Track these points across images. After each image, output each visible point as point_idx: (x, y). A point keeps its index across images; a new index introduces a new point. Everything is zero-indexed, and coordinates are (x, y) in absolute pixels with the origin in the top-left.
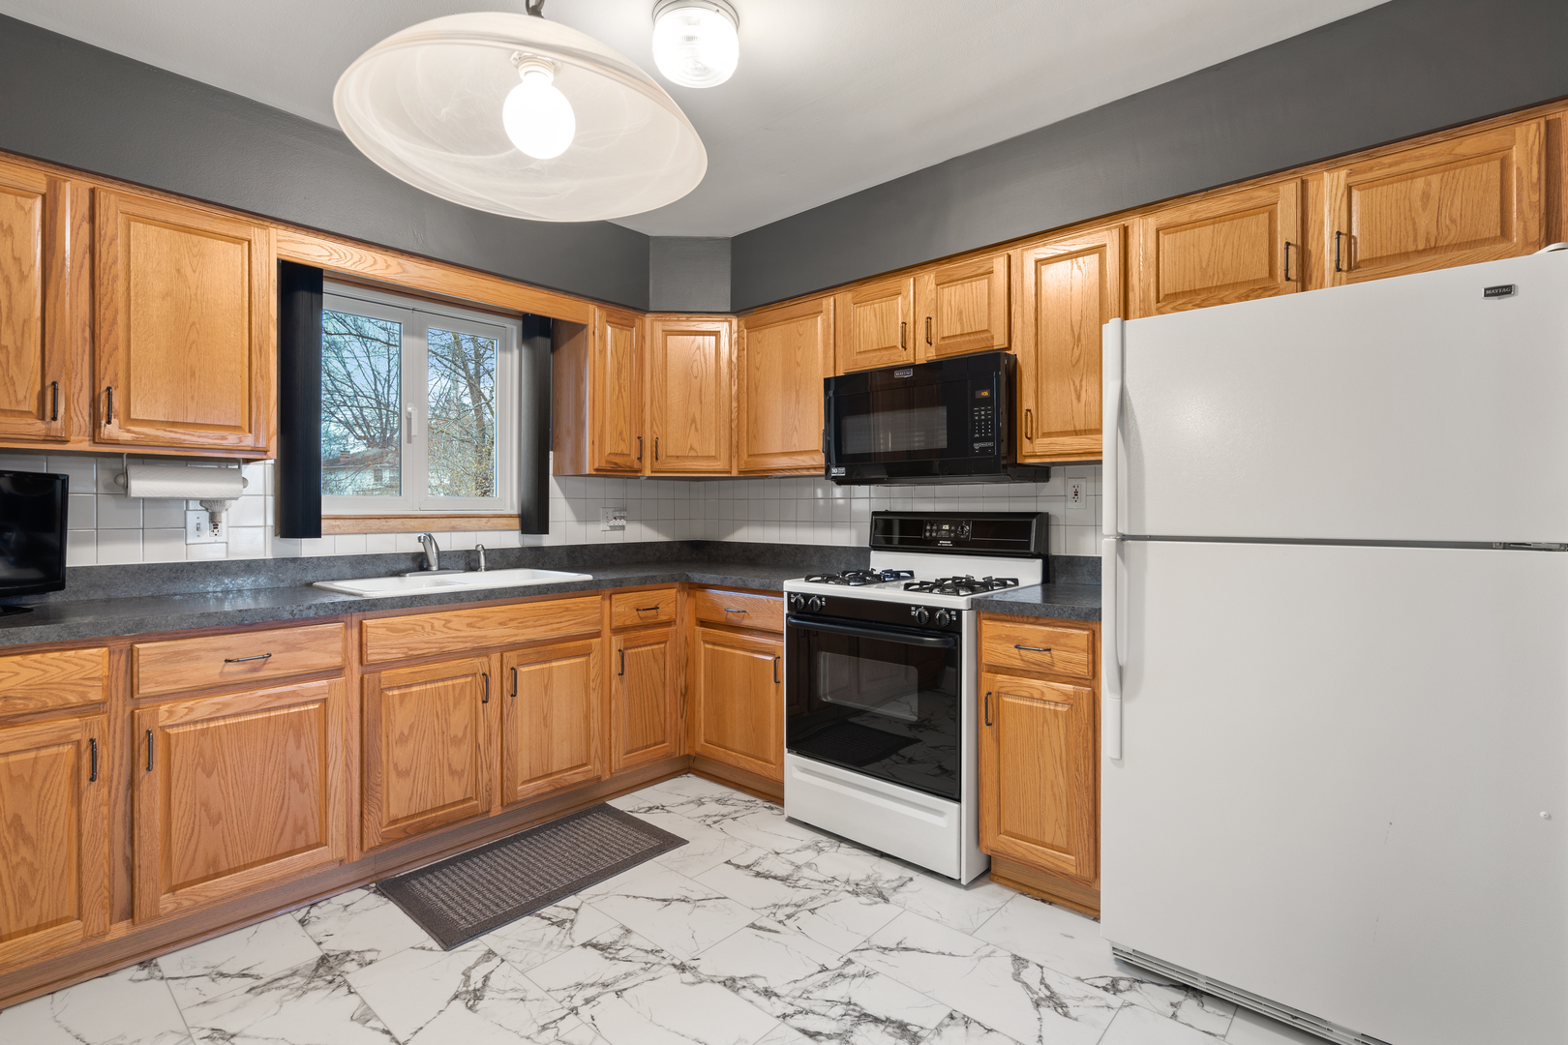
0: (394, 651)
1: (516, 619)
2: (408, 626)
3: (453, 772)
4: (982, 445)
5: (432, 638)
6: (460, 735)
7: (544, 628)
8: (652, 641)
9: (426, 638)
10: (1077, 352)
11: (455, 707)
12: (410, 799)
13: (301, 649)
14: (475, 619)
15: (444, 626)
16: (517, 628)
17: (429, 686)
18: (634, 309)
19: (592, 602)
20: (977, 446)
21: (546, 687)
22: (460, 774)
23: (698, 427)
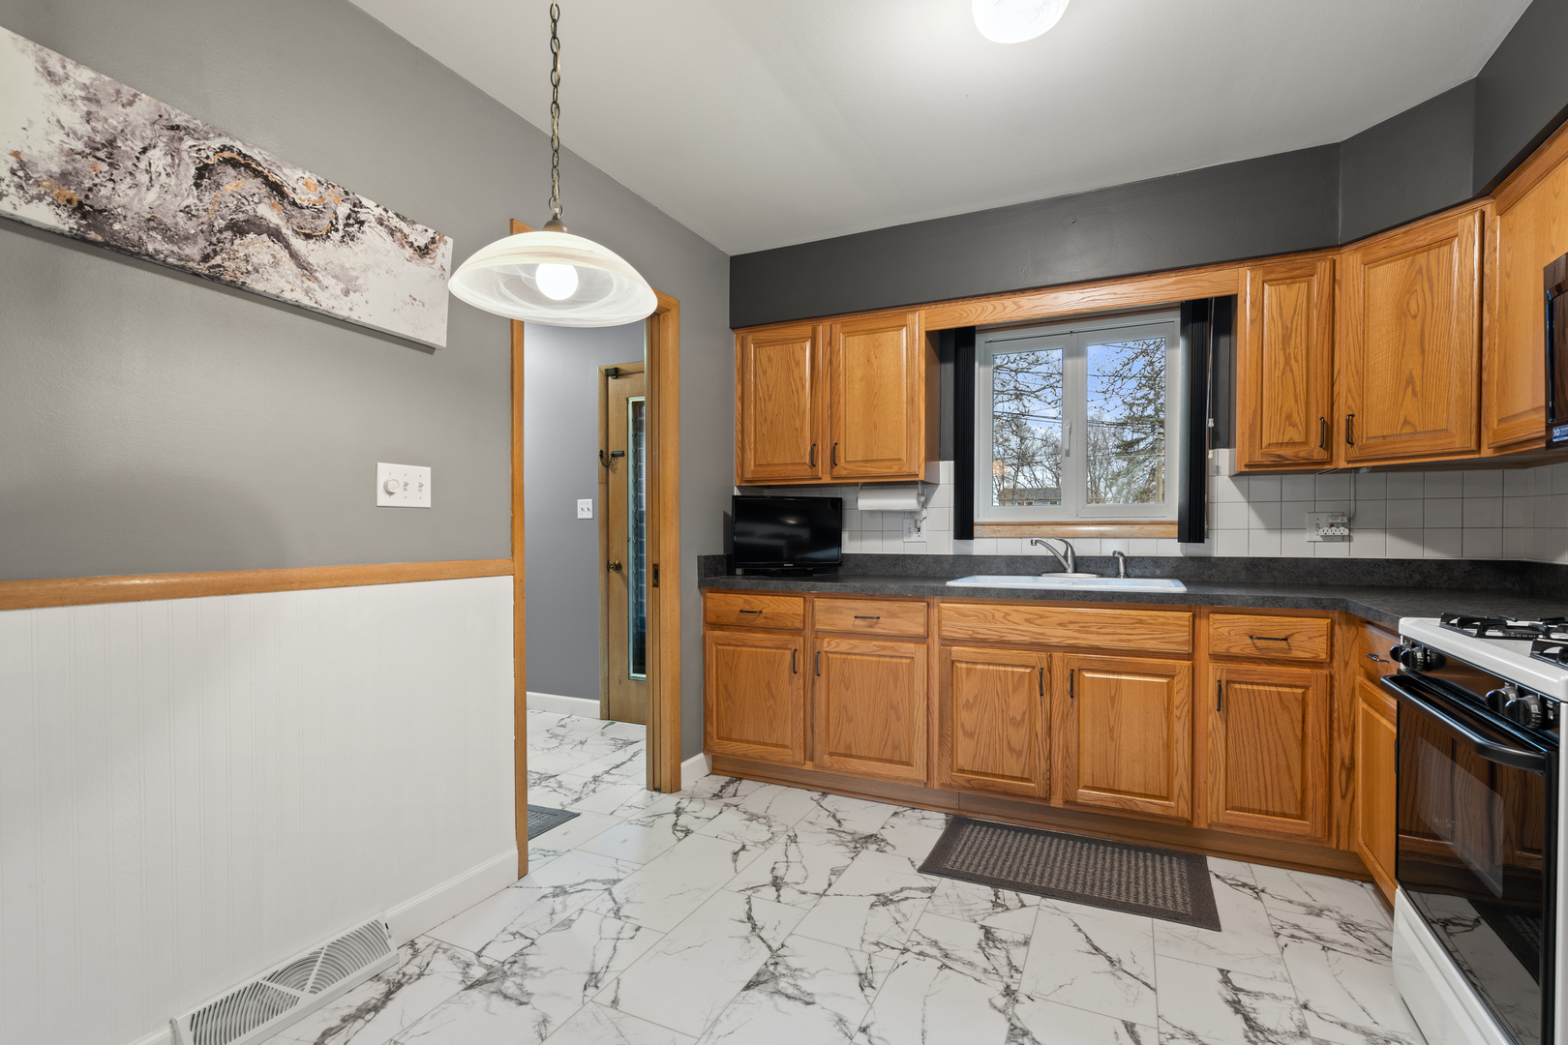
0: (963, 631)
1: (1077, 623)
2: (974, 613)
3: (1011, 749)
5: (993, 626)
6: (1019, 718)
7: (1110, 637)
8: (1277, 681)
9: (988, 626)
11: (1014, 692)
12: (974, 758)
13: (898, 617)
14: (1034, 616)
15: (1004, 617)
16: (1078, 631)
17: (991, 667)
18: (1315, 250)
19: (1177, 618)
21: (1113, 699)
22: (1019, 754)
23: (1418, 389)
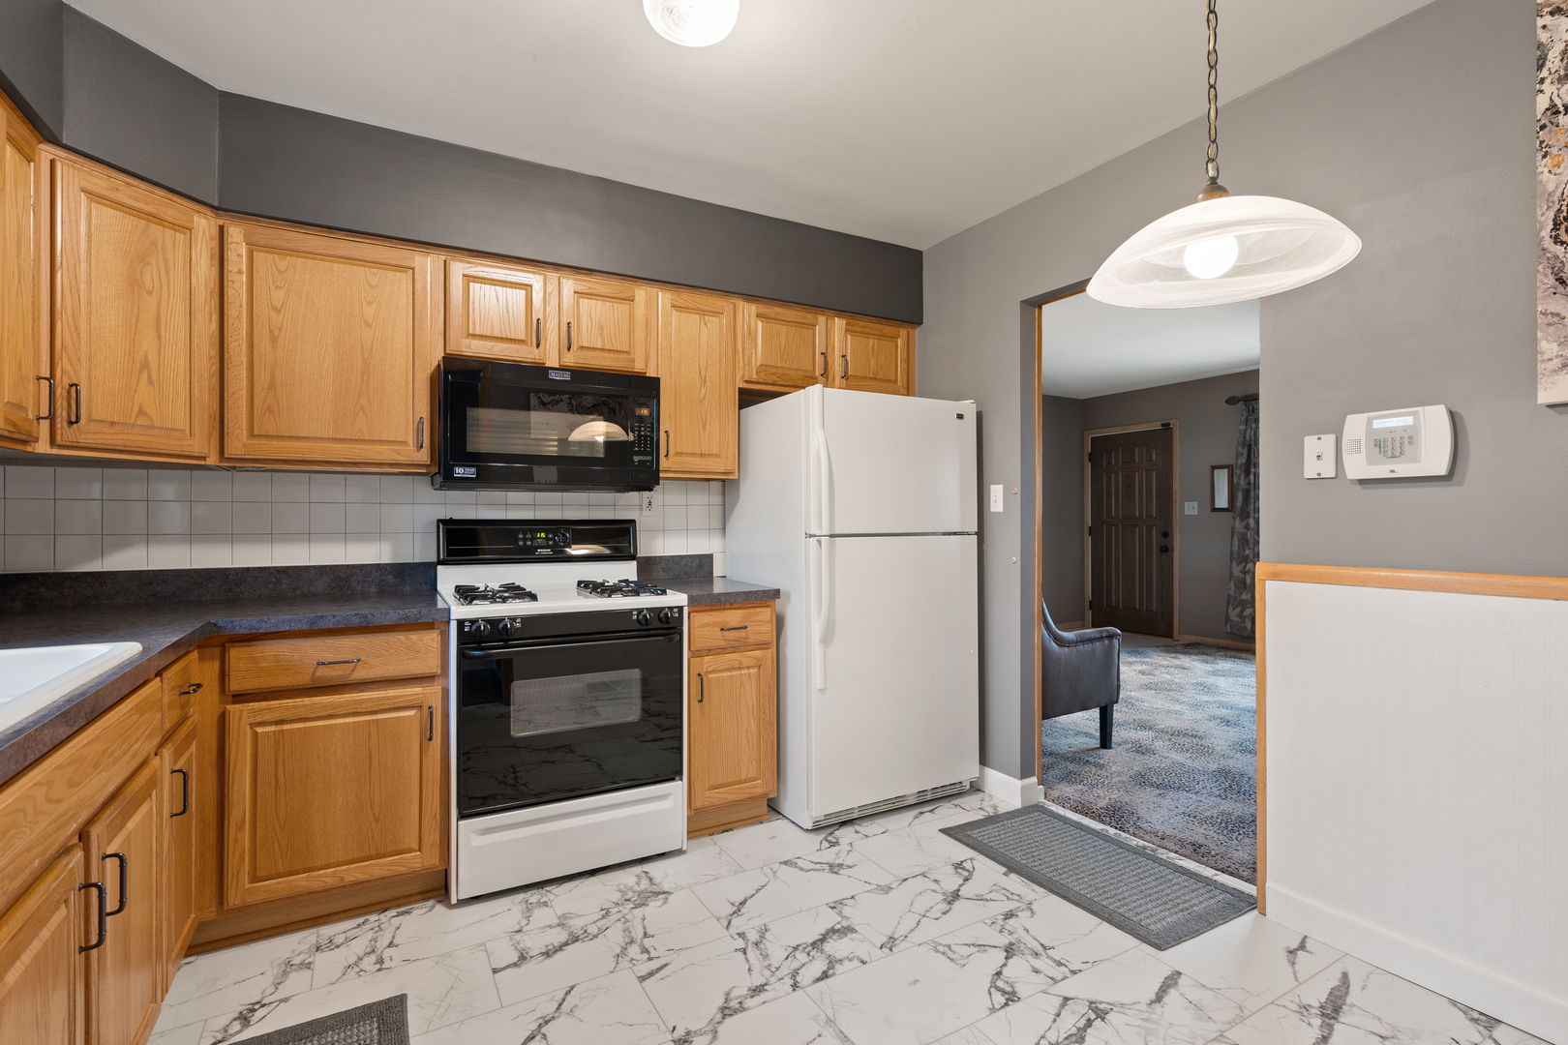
4: (642, 458)
10: (703, 391)
20: (636, 458)
